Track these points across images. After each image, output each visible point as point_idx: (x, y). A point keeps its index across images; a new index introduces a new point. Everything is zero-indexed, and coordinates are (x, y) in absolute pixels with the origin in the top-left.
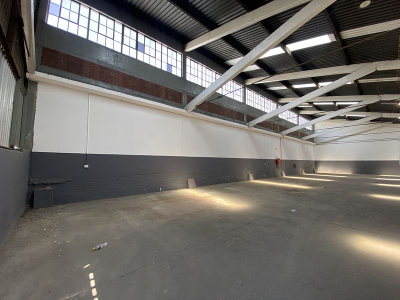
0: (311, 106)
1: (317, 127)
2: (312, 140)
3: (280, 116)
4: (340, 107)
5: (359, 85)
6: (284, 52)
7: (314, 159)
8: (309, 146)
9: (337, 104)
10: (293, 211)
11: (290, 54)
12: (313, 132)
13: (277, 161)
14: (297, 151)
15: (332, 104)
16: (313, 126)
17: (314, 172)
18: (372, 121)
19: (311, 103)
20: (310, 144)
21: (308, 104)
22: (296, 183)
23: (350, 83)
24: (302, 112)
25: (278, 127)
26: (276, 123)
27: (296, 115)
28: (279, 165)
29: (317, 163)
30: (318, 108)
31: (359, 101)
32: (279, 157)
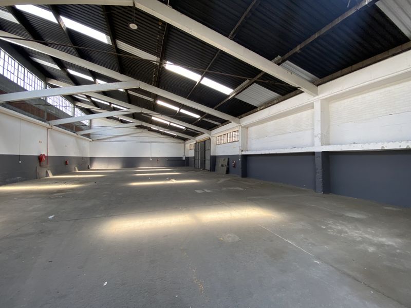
0: (88, 100)
1: (94, 123)
2: (88, 136)
3: (49, 101)
4: (115, 109)
5: (129, 95)
6: (57, 22)
7: (89, 156)
8: (85, 142)
9: (113, 105)
10: (51, 217)
11: (65, 29)
12: (90, 127)
13: (40, 158)
14: (70, 147)
15: (108, 104)
16: (91, 120)
17: (88, 168)
18: (136, 126)
19: (88, 97)
20: (85, 140)
21: (85, 97)
22: (65, 183)
23: (122, 90)
24: (79, 104)
25: (46, 114)
26: (42, 108)
27: (71, 105)
28: (43, 163)
29: (92, 160)
30: (96, 104)
31: (128, 109)
32: (44, 153)
